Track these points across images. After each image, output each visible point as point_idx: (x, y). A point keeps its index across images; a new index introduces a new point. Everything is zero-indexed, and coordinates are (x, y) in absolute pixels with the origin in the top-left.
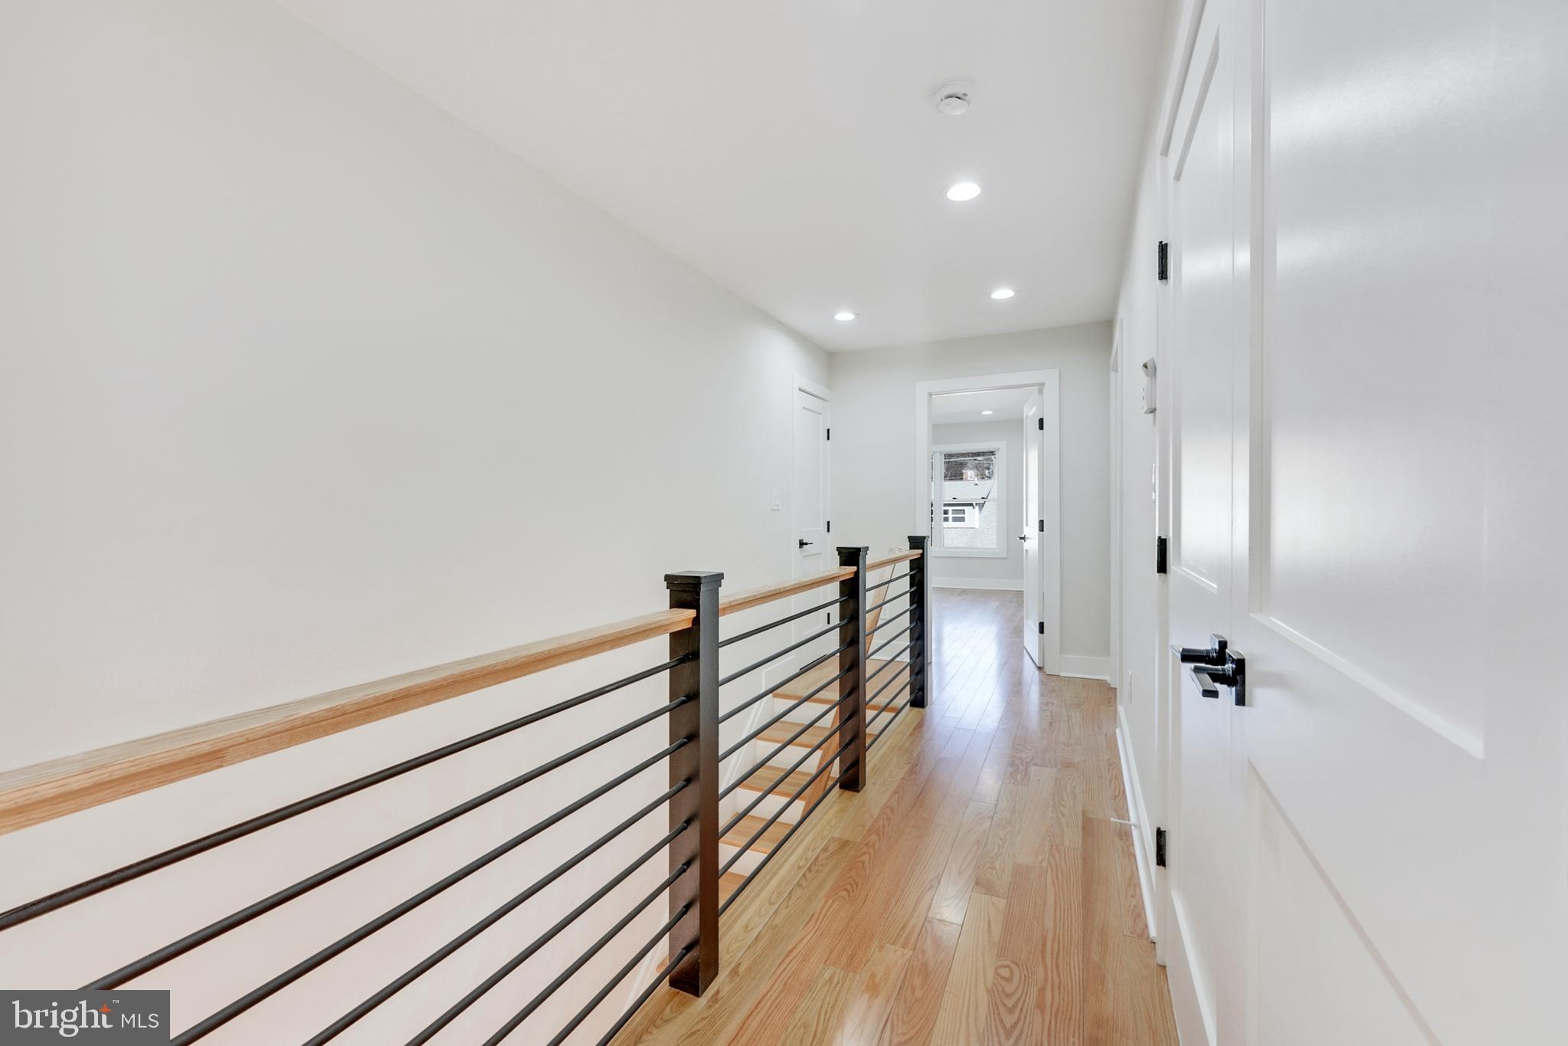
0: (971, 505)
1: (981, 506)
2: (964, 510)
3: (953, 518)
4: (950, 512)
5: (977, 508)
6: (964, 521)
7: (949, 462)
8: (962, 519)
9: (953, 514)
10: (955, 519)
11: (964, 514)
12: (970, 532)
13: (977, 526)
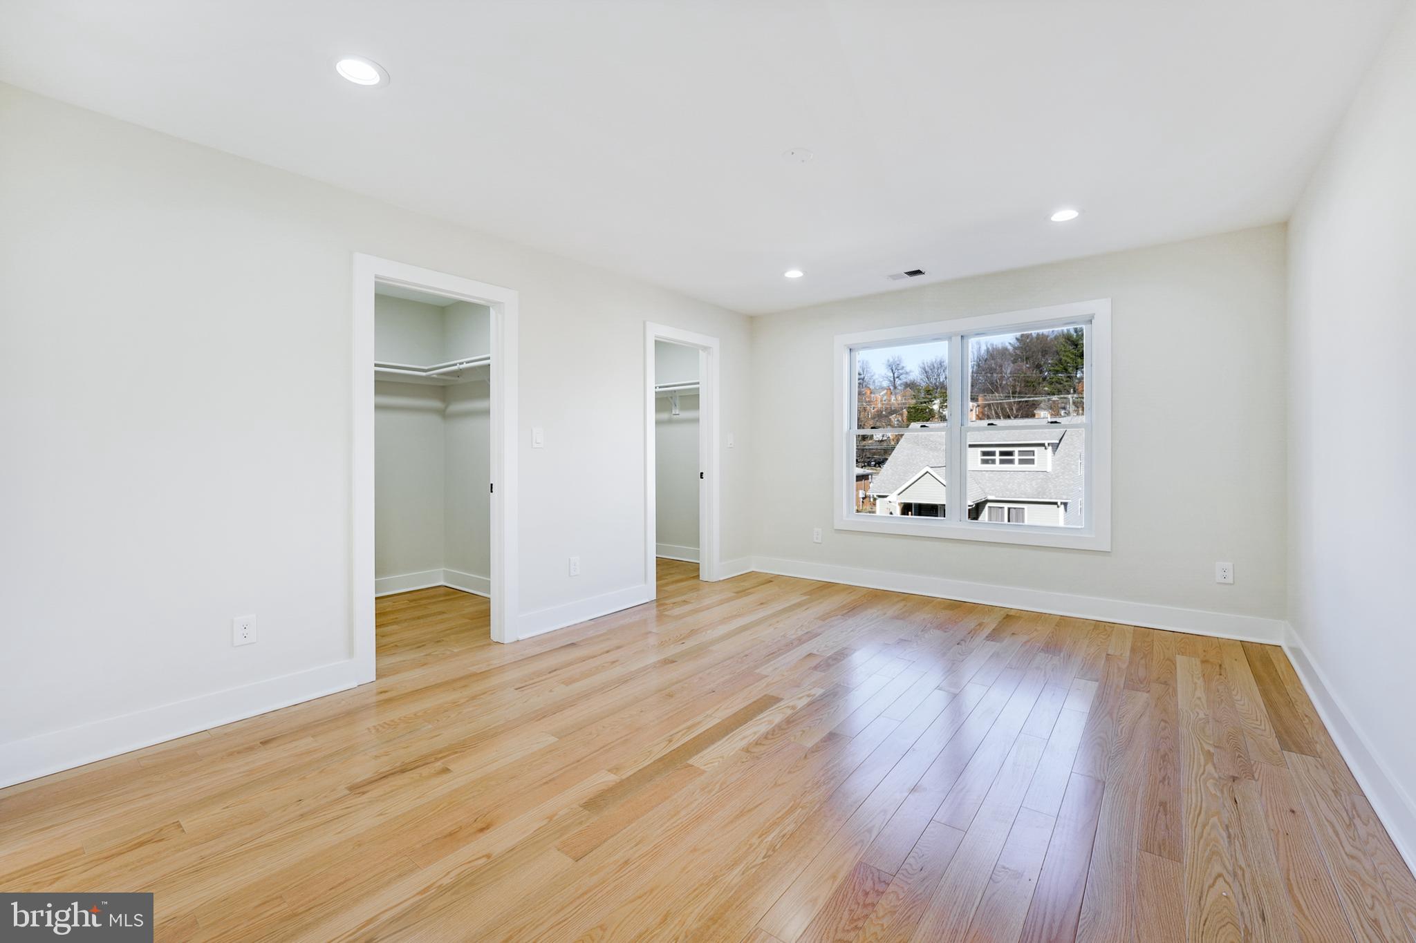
0: (1043, 445)
1: (1055, 447)
2: (1033, 452)
3: (1020, 460)
4: (1016, 453)
5: (1050, 448)
6: (1034, 463)
7: (1020, 402)
8: (1032, 462)
9: (1019, 455)
10: (1022, 462)
11: (1034, 455)
12: (1041, 475)
13: (1049, 469)
